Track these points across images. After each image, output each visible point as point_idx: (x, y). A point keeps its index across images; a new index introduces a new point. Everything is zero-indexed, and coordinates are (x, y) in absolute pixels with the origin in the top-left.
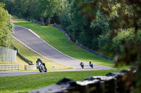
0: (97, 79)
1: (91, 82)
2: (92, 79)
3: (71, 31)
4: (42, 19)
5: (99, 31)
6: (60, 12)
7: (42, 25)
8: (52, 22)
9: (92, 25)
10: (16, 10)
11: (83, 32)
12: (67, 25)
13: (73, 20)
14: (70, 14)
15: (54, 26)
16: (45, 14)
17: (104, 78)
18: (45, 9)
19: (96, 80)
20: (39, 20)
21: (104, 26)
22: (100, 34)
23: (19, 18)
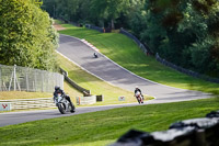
0: (192, 125)
1: (180, 133)
2: (182, 126)
3: (148, 38)
4: (102, 22)
5: (192, 37)
6: (129, 9)
7: (102, 32)
8: (117, 27)
9: (181, 27)
10: (60, 11)
11: (166, 40)
12: (141, 30)
13: (149, 21)
14: (144, 12)
15: (121, 32)
16: (106, 14)
17: (203, 122)
18: (105, 5)
19: (190, 128)
20: (97, 24)
21: (199, 27)
22: (194, 42)
23: (66, 22)
